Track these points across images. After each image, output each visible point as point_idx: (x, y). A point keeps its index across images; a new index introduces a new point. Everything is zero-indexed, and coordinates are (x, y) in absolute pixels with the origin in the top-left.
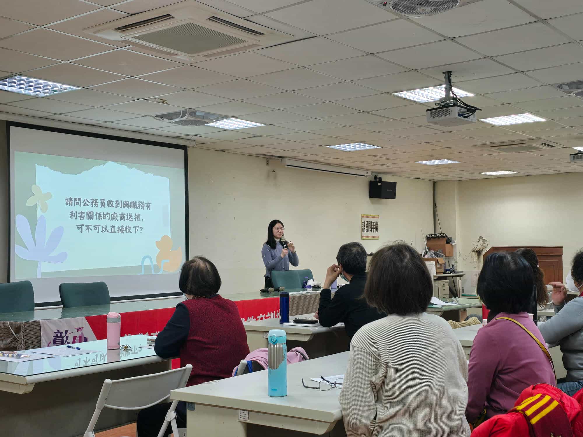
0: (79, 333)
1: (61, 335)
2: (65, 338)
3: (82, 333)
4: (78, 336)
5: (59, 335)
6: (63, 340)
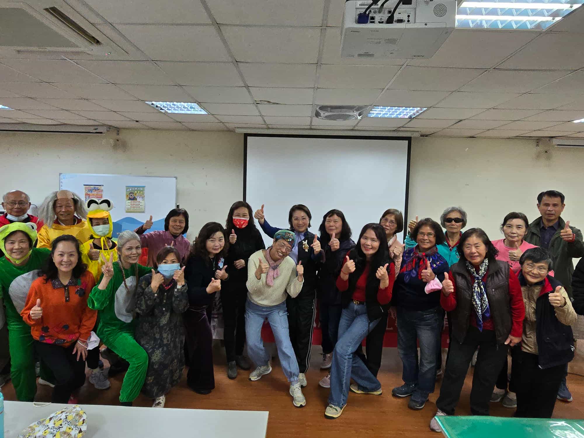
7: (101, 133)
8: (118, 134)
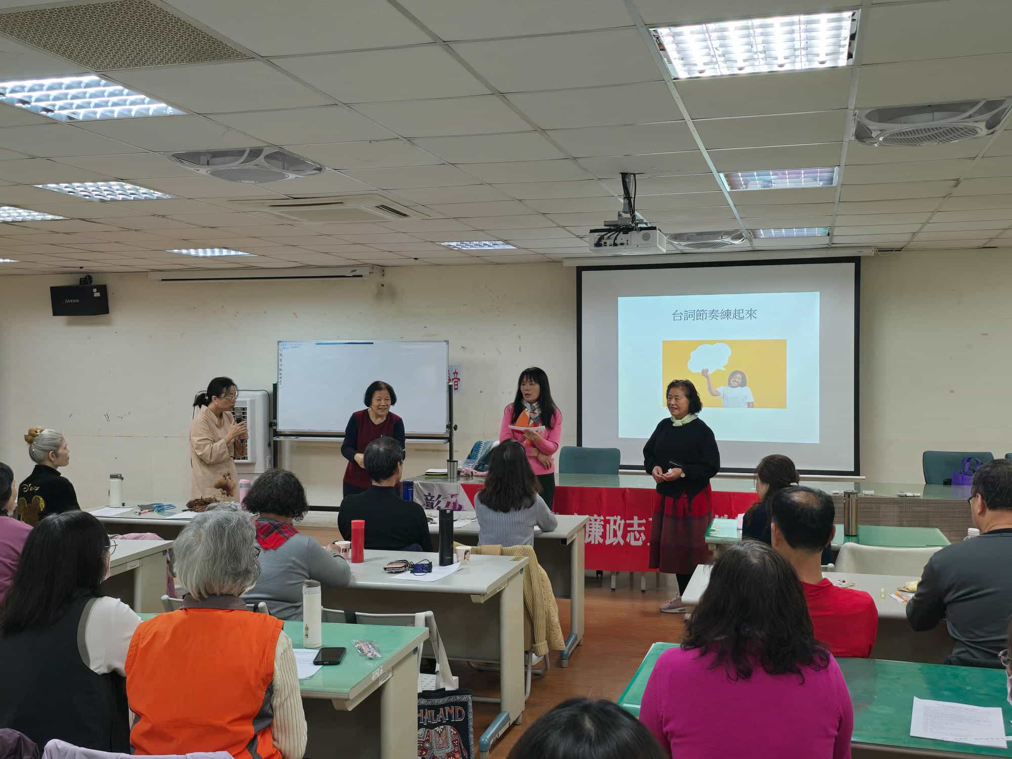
0: (454, 500)
1: (432, 498)
2: (435, 503)
3: (457, 500)
4: (452, 502)
5: (429, 498)
6: (432, 504)
7: (361, 276)
8: (384, 275)
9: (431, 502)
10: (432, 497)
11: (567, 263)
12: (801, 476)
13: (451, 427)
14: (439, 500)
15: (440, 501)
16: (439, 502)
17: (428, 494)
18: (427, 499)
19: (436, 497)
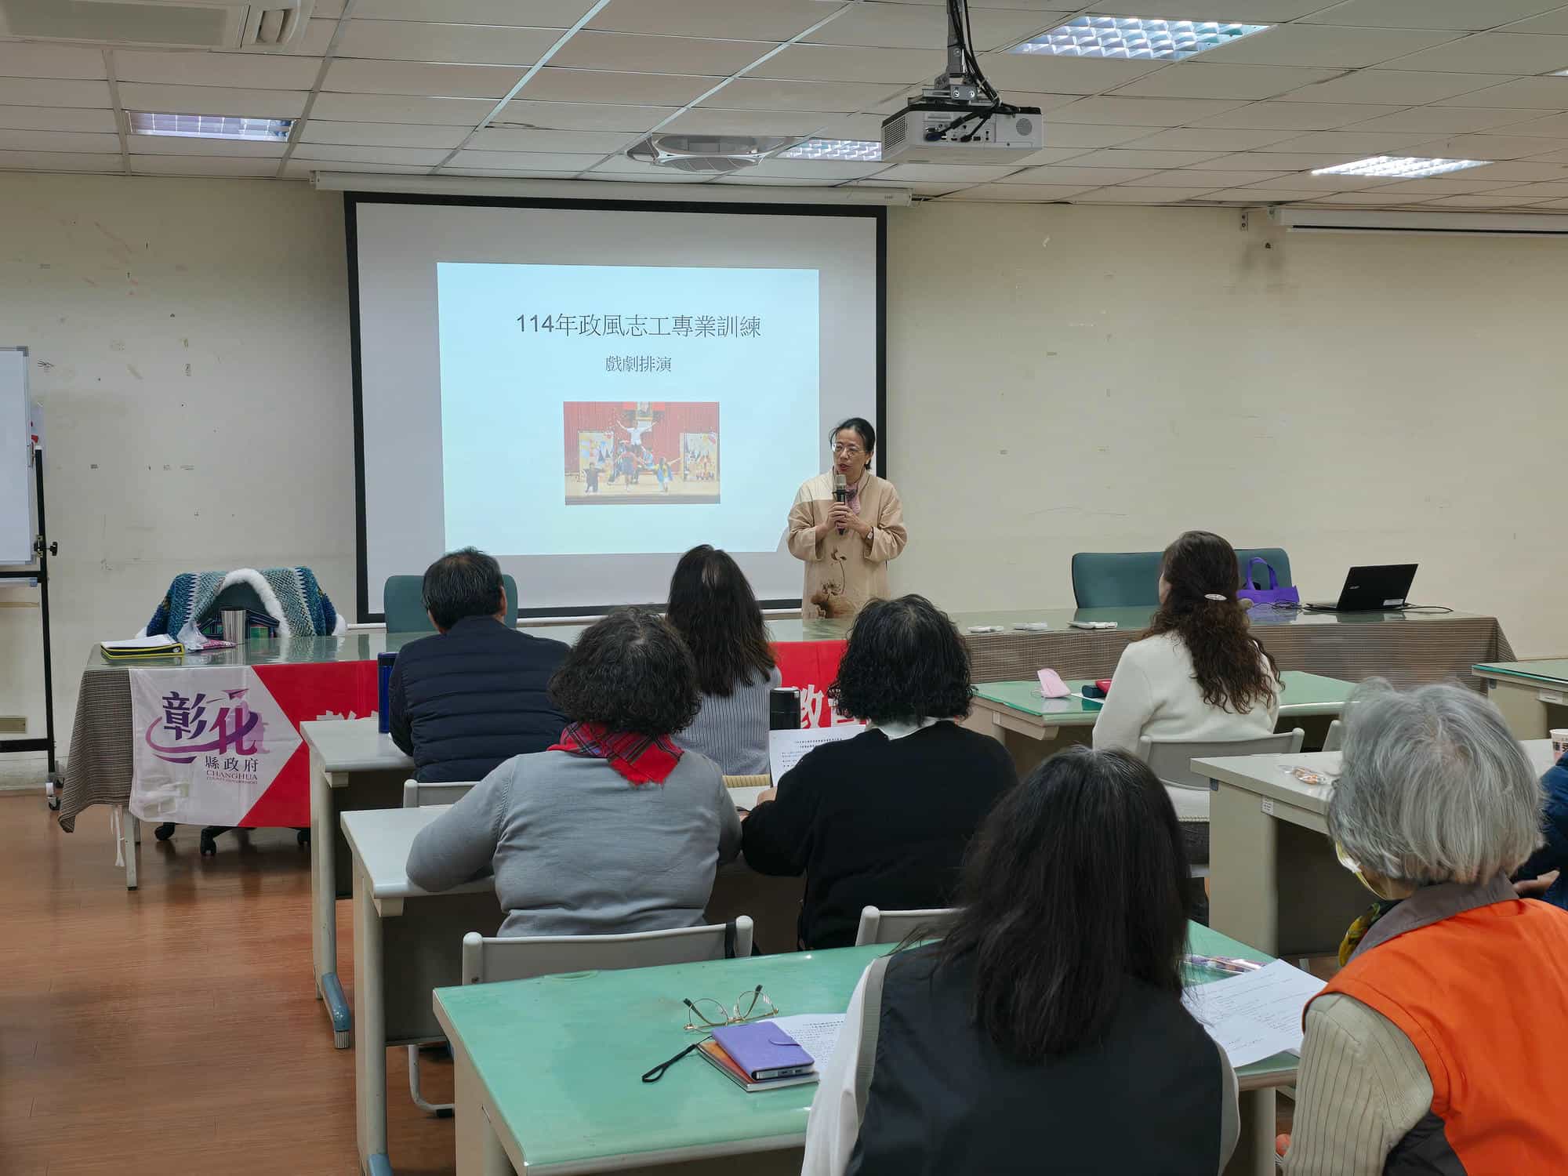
9: (181, 712)
10: (183, 701)
11: (323, 184)
12: (765, 611)
13: (40, 546)
14: (200, 705)
15: (204, 708)
16: (201, 711)
17: (171, 696)
18: (171, 706)
19: (193, 700)
